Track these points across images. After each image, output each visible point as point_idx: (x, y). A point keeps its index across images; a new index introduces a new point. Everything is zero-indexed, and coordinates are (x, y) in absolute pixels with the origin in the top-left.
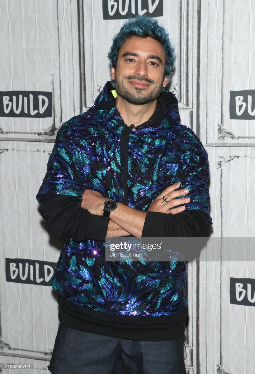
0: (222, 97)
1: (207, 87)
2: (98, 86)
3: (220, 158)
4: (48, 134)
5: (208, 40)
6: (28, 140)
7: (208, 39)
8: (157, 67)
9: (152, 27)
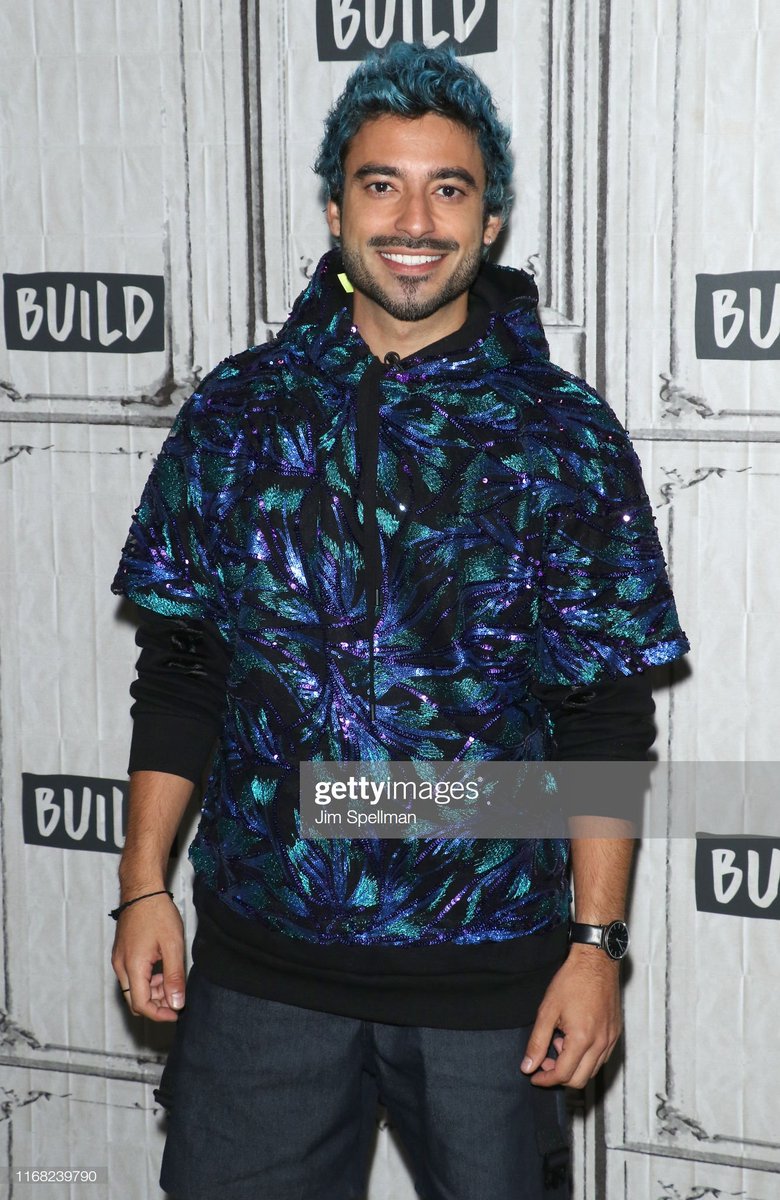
0: (673, 292)
1: (628, 261)
2: (302, 258)
3: (668, 473)
4: (151, 402)
5: (630, 123)
6: (90, 420)
7: (632, 120)
8: (459, 201)
9: (438, 82)
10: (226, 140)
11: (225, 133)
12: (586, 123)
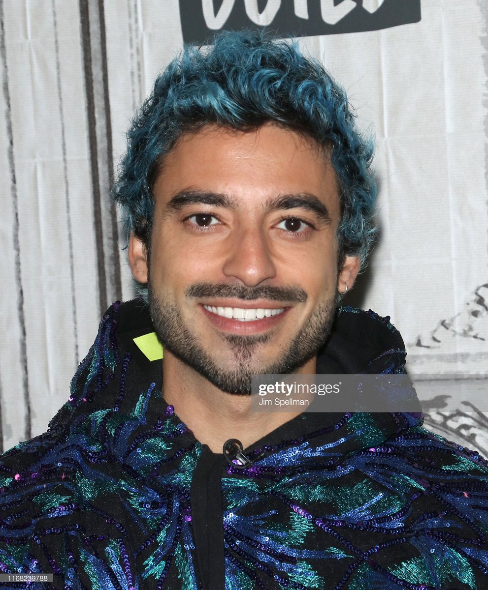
8: (308, 236)
9: (279, 84)
10: (64, 154)
11: (64, 145)
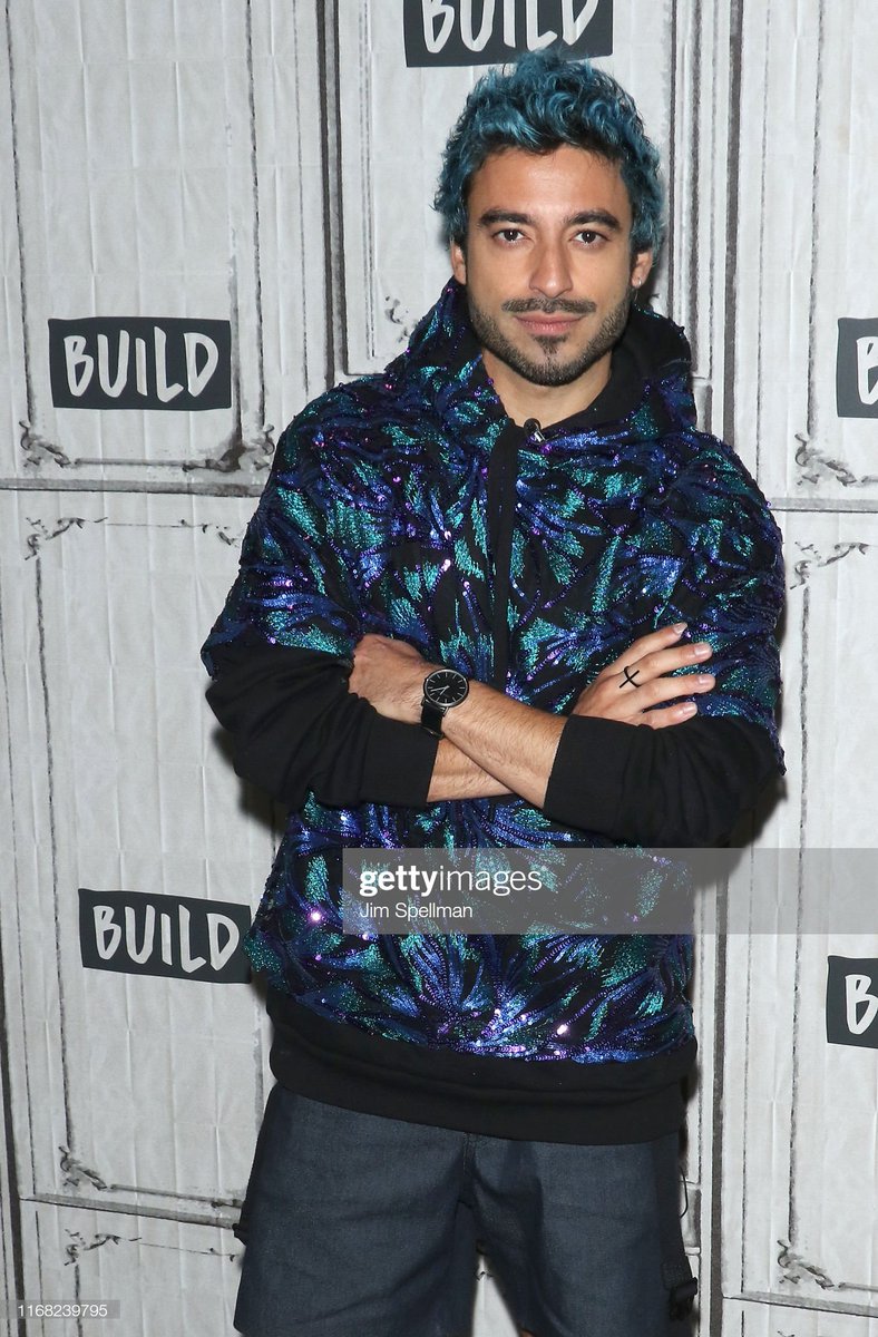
0: (812, 339)
1: (760, 303)
2: (387, 299)
3: (804, 549)
4: (217, 468)
5: (764, 140)
6: (148, 488)
7: (766, 137)
8: (601, 248)
9: (571, 107)
10: (300, 160)
11: (299, 152)
12: (714, 141)
